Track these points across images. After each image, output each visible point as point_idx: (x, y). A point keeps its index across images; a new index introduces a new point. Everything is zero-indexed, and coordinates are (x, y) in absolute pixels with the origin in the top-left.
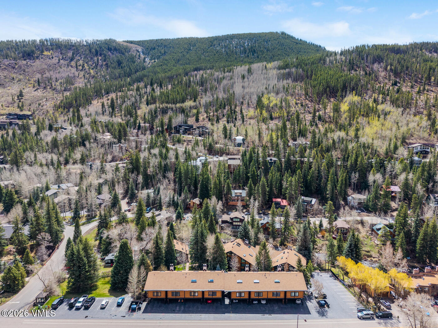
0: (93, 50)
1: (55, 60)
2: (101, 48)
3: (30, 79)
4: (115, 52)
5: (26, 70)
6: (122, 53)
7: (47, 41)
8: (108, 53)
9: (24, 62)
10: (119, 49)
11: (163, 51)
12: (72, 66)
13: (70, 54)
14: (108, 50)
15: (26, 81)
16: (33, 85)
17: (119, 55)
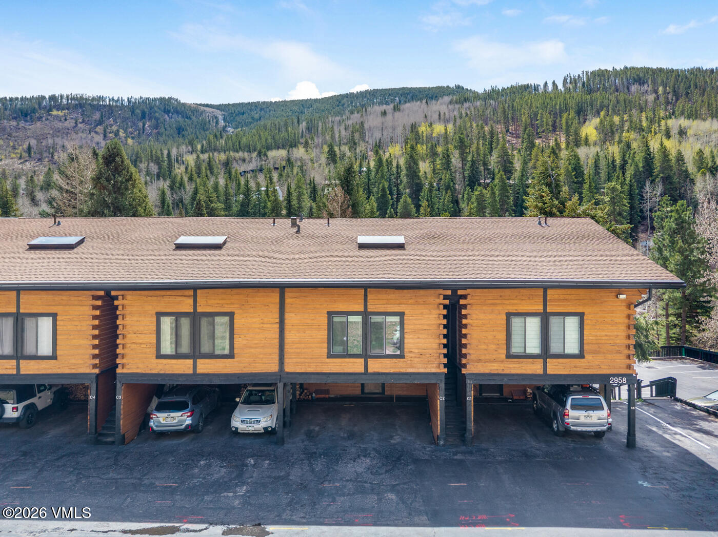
0: (138, 111)
1: (70, 123)
2: (151, 108)
3: (17, 147)
4: (175, 116)
5: (14, 134)
6: (187, 118)
7: (62, 96)
8: (162, 116)
9: (14, 123)
10: (182, 112)
11: (256, 116)
12: (96, 133)
13: (97, 116)
14: (164, 112)
15: (9, 149)
16: (19, 156)
17: (180, 119)
